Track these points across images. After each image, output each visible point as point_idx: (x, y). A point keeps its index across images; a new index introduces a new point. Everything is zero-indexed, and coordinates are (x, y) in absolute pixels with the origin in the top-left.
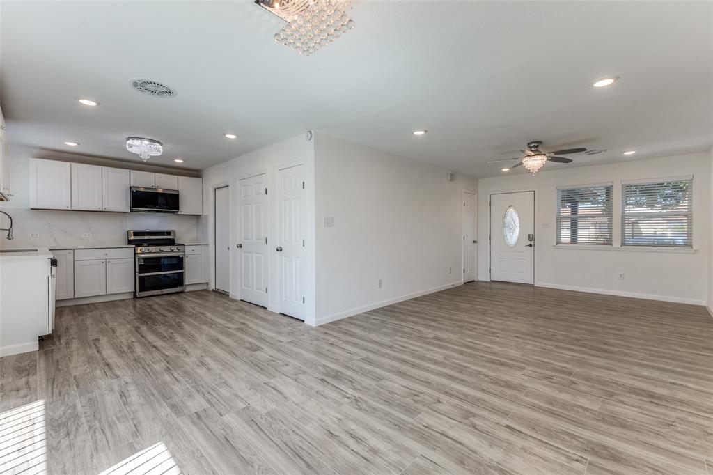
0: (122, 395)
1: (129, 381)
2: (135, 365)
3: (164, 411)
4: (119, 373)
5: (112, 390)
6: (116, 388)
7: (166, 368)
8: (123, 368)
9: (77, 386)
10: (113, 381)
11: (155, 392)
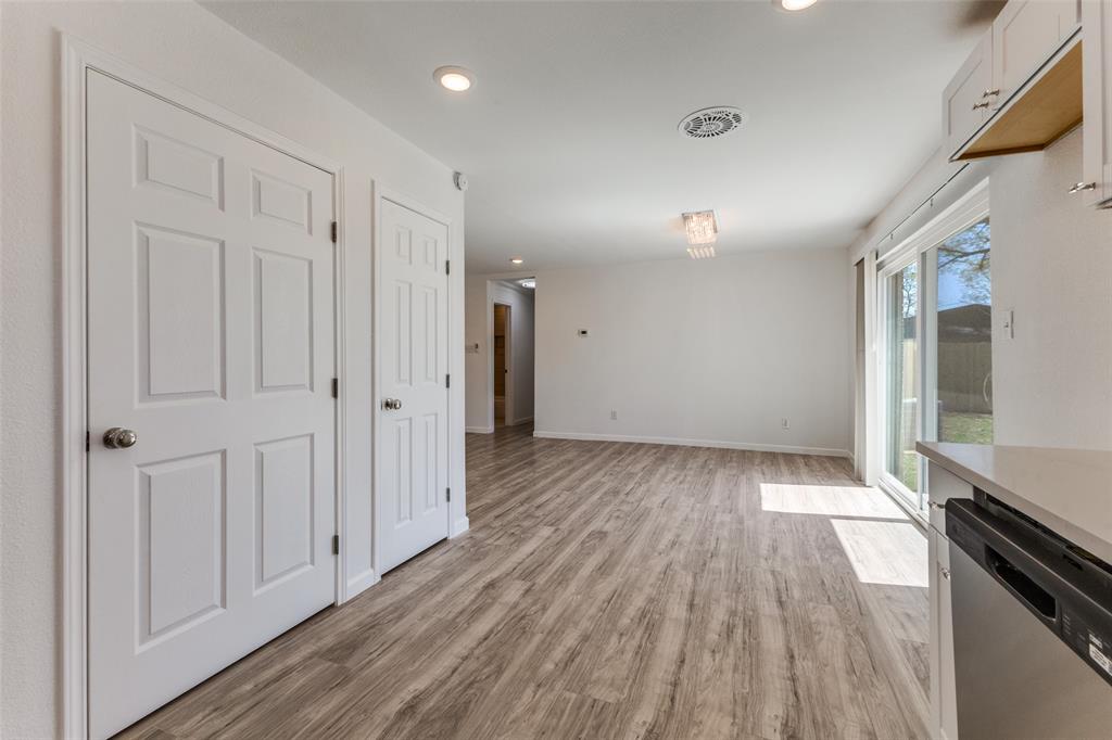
0: (775, 550)
1: (762, 560)
2: (744, 581)
3: (749, 523)
4: (770, 577)
5: (784, 559)
6: (778, 559)
7: (714, 558)
8: (761, 583)
9: (823, 582)
10: (779, 569)
11: (745, 538)
